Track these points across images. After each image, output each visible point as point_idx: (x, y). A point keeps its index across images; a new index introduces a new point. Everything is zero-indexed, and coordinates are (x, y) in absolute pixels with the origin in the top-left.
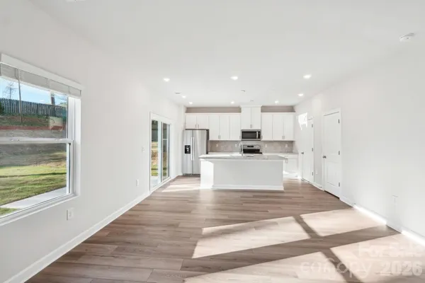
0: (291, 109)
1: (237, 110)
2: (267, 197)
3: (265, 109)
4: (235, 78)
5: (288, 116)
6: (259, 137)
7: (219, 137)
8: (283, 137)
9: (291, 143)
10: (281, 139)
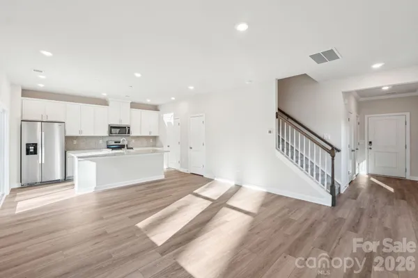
0: (155, 108)
1: (104, 102)
2: (156, 186)
3: (134, 105)
4: (138, 75)
5: (152, 114)
6: (129, 133)
7: (80, 132)
8: (150, 133)
9: (155, 138)
10: (148, 134)
